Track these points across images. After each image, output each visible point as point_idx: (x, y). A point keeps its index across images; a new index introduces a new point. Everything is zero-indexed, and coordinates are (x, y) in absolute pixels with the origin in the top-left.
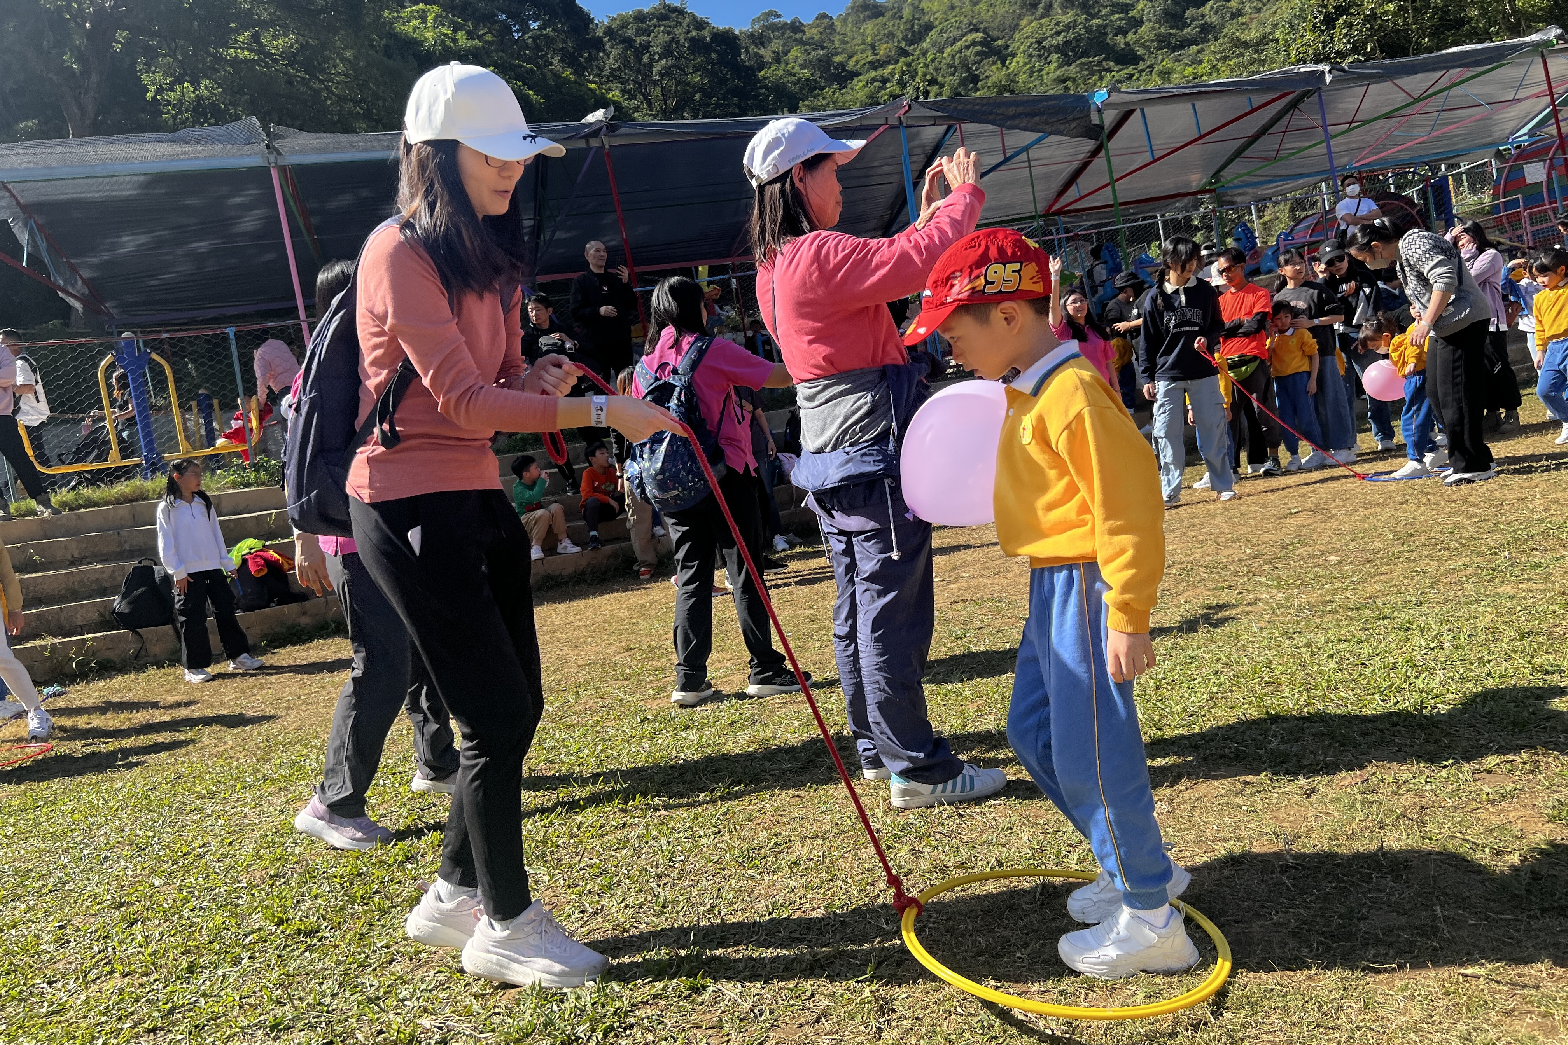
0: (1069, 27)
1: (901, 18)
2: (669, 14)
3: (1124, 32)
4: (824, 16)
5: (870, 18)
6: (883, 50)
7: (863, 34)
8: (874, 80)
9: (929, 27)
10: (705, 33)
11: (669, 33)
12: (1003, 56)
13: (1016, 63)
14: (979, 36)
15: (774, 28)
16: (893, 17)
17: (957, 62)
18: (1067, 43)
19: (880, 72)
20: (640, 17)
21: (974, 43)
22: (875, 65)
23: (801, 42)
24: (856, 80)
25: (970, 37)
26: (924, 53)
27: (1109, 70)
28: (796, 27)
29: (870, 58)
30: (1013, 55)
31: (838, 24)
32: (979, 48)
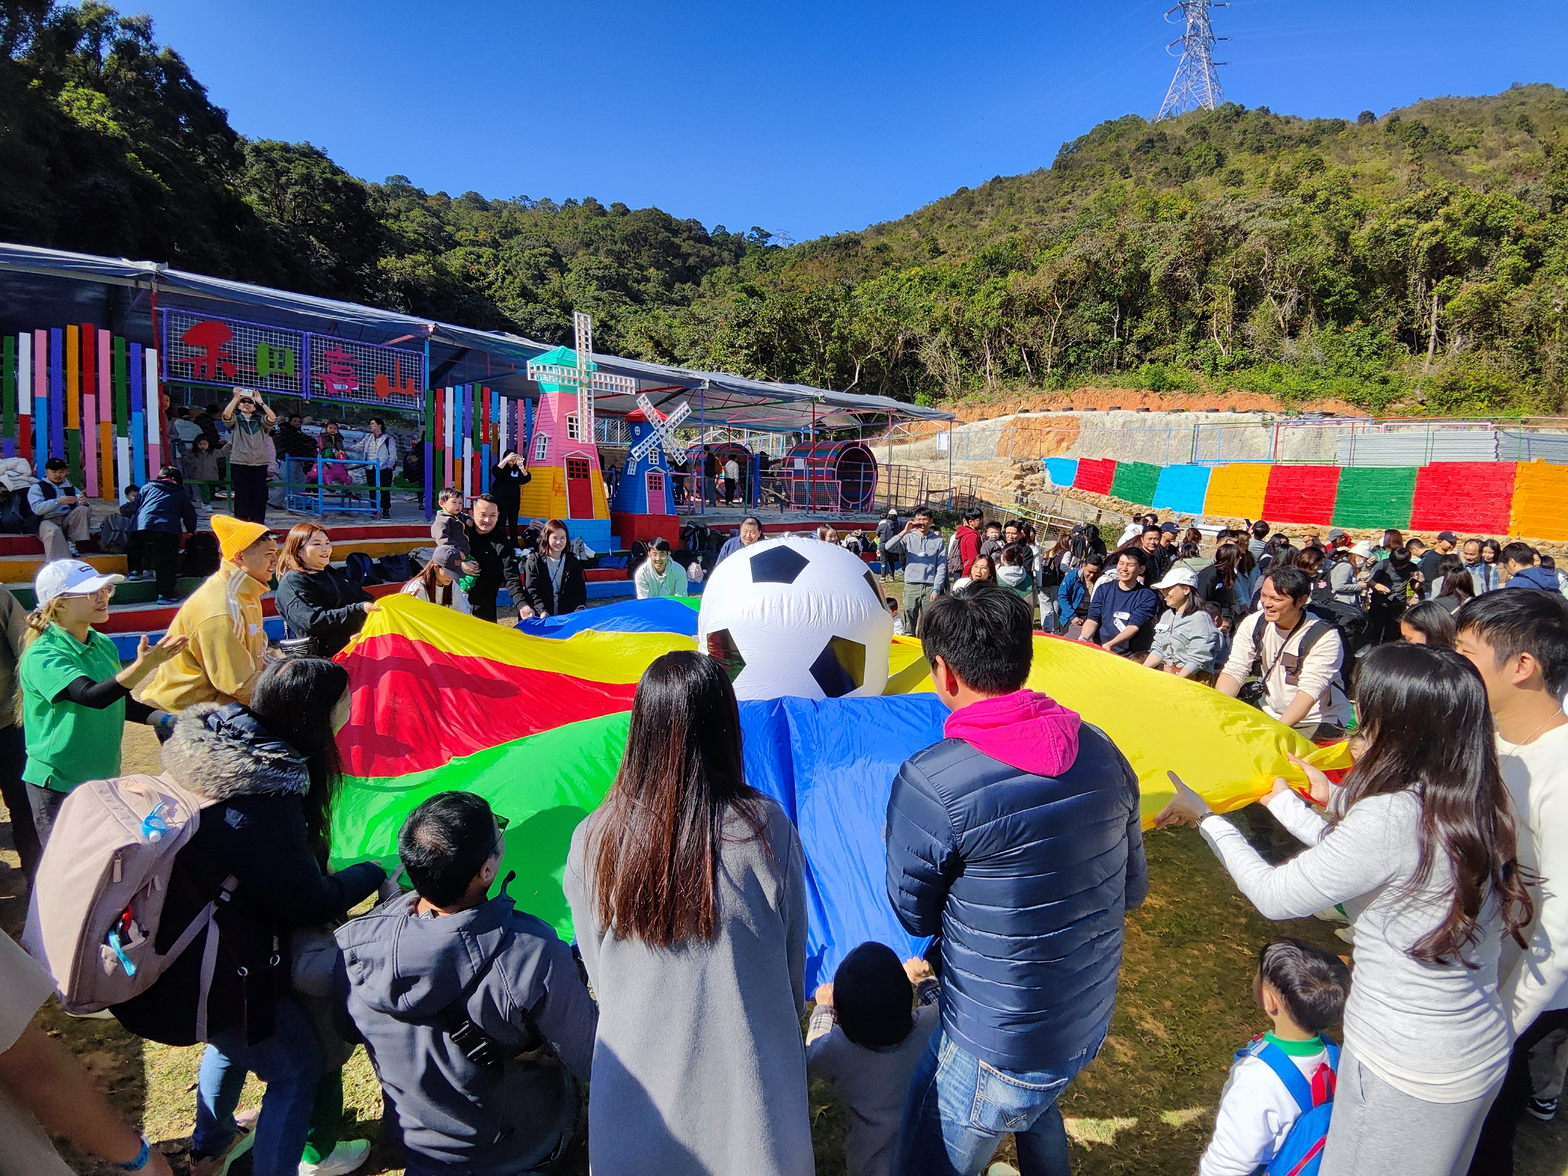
0: (606, 267)
1: (500, 217)
2: (311, 155)
3: (639, 282)
4: (445, 195)
5: (478, 209)
6: (482, 236)
7: (471, 218)
8: (471, 253)
9: (517, 232)
10: (339, 178)
11: (307, 168)
12: (564, 269)
13: (570, 277)
14: (549, 250)
15: (404, 189)
16: (494, 215)
17: (532, 262)
18: (604, 277)
19: (476, 249)
20: (286, 148)
21: (545, 254)
22: (473, 243)
23: (423, 207)
24: (458, 248)
25: (544, 249)
26: (511, 248)
27: (625, 303)
28: (421, 195)
29: (472, 237)
30: (570, 271)
31: (454, 204)
32: (548, 258)
